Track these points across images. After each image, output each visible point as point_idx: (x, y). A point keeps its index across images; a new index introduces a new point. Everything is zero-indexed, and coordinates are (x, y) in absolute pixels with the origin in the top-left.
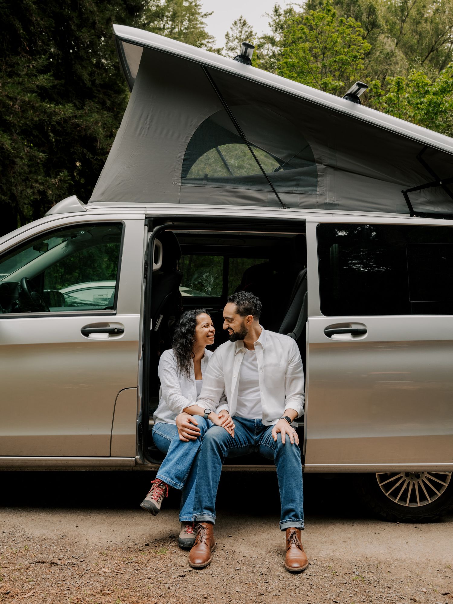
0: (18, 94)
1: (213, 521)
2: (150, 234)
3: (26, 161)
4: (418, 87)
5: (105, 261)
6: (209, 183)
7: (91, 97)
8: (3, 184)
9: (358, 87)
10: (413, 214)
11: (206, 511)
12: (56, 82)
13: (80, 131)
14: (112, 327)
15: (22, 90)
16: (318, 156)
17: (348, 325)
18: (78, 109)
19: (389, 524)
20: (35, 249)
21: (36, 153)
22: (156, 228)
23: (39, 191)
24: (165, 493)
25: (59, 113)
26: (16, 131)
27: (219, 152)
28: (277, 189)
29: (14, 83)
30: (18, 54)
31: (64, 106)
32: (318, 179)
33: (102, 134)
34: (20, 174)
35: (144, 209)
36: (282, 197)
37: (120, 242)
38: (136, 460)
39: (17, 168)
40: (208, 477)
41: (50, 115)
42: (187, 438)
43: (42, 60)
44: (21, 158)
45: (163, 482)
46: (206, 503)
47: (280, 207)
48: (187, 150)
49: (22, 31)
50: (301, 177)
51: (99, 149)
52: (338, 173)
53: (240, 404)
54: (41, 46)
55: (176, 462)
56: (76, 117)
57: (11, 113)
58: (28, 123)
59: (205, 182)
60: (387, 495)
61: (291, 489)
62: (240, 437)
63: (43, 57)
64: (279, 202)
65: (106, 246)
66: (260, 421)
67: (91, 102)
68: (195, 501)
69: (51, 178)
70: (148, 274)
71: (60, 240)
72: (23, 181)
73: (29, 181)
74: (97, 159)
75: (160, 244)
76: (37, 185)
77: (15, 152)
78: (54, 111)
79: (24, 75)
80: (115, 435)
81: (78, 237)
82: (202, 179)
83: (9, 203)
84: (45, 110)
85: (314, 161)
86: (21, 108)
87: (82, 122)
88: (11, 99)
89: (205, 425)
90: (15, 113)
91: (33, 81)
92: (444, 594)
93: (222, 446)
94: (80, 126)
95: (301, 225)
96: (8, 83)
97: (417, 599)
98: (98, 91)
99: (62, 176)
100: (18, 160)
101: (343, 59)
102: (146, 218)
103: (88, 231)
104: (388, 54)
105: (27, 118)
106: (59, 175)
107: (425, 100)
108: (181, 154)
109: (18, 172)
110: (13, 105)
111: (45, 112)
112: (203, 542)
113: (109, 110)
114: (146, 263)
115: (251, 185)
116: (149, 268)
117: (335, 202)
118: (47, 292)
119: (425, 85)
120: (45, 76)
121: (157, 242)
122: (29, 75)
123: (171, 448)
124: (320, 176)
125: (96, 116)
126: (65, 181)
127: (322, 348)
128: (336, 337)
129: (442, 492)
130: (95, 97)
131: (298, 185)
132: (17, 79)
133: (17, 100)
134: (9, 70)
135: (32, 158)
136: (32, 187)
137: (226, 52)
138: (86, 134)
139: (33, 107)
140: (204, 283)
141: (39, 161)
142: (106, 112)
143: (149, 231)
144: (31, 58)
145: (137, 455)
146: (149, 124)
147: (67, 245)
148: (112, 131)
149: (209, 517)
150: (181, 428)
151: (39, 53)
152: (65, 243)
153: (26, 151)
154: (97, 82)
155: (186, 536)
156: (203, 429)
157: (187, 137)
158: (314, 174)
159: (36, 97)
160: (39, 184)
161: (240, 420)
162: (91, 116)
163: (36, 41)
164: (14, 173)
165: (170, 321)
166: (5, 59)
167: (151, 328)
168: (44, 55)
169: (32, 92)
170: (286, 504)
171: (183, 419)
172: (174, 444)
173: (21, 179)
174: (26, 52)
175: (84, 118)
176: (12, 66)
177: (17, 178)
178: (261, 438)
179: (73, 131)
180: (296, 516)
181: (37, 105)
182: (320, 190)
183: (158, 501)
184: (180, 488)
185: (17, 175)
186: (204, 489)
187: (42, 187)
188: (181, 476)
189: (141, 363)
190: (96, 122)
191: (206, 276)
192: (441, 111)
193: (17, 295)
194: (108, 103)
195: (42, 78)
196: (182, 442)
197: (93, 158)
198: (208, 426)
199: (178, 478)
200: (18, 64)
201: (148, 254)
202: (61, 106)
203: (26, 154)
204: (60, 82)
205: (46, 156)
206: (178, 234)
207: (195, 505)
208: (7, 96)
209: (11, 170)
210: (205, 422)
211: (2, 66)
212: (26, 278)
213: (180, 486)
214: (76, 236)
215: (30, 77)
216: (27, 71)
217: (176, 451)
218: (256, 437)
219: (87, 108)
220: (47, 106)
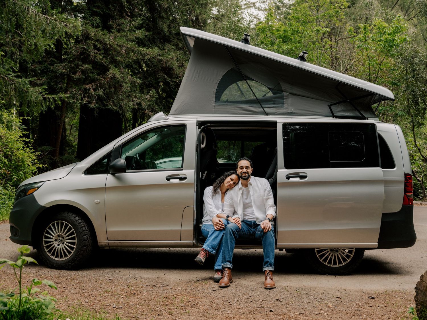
0: (124, 43)
1: (232, 268)
2: (199, 130)
3: (129, 85)
4: (380, 29)
5: (179, 147)
6: (228, 104)
7: (170, 42)
8: (115, 99)
9: (303, 54)
10: (334, 117)
11: (227, 263)
12: (147, 33)
13: (162, 64)
14: (181, 176)
15: (126, 40)
16: (284, 89)
17: (298, 173)
18: (161, 50)
19: (322, 275)
20: (142, 139)
21: (135, 79)
22: (202, 127)
23: (137, 103)
24: (206, 255)
25: (149, 54)
26: (122, 66)
27: (238, 85)
28: (263, 106)
29: (121, 36)
30: (123, 17)
31: (152, 49)
32: (285, 100)
33: (176, 65)
34: (125, 93)
35: (196, 118)
36: (266, 109)
37: (184, 134)
38: (193, 242)
39: (123, 89)
40: (228, 247)
41: (144, 55)
42: (218, 229)
43: (139, 21)
44: (126, 83)
45: (205, 250)
46: (227, 259)
47: (265, 115)
48: (217, 88)
49: (126, 3)
50: (276, 99)
51: (175, 75)
52: (295, 97)
53: (245, 215)
54: (137, 12)
55: (212, 240)
56: (159, 55)
57: (119, 55)
58: (130, 61)
59: (227, 103)
60: (321, 260)
61: (269, 251)
62: (245, 229)
63: (139, 18)
64: (264, 112)
65: (180, 137)
66: (255, 221)
67: (169, 45)
68: (222, 258)
69: (144, 94)
70: (199, 150)
71: (154, 134)
72: (127, 97)
73: (131, 97)
74: (173, 81)
75: (205, 135)
76: (136, 99)
77: (122, 79)
78: (146, 53)
79: (128, 31)
80: (183, 230)
81: (164, 132)
82: (225, 102)
83: (118, 111)
84: (140, 52)
85: (282, 91)
86: (126, 52)
87: (164, 58)
88: (119, 46)
89: (227, 223)
90: (122, 55)
91: (133, 34)
92: (337, 298)
93: (235, 231)
94: (162, 61)
95: (274, 124)
96: (118, 36)
97: (323, 298)
98: (174, 37)
99: (152, 93)
100: (124, 84)
101: (329, 14)
102: (197, 122)
103: (169, 129)
104: (368, 3)
105: (130, 58)
106: (149, 93)
107: (382, 38)
108: (215, 90)
109: (124, 92)
110: (121, 50)
111: (141, 54)
112: (226, 277)
113: (180, 49)
114: (197, 145)
115: (250, 104)
116: (199, 147)
117: (293, 112)
118: (147, 162)
119: (384, 28)
120: (140, 31)
121: (203, 134)
122: (130, 31)
123: (210, 234)
124: (286, 98)
125: (172, 54)
126: (153, 97)
127: (285, 185)
128: (292, 180)
129: (350, 259)
130: (172, 42)
131: (274, 104)
132: (123, 33)
133: (123, 47)
134: (118, 28)
135: (133, 83)
136: (133, 101)
137: (259, 4)
138: (166, 66)
139: (133, 51)
140: (231, 156)
141: (137, 84)
142: (178, 51)
143: (199, 128)
144: (131, 19)
145: (194, 240)
146: (199, 75)
147: (157, 137)
148: (183, 63)
149: (229, 265)
150: (216, 224)
151: (136, 16)
152: (156, 136)
153: (129, 78)
154: (173, 32)
155: (217, 276)
156: (225, 225)
157: (217, 81)
158: (282, 98)
159: (135, 44)
160: (137, 99)
161: (245, 222)
162: (169, 54)
163: (134, 9)
164: (122, 92)
165: (212, 176)
166: (116, 21)
167: (200, 177)
168: (140, 18)
169: (133, 41)
170: (266, 259)
171: (217, 220)
172: (211, 232)
173: (126, 96)
174: (128, 16)
175: (165, 56)
176: (119, 25)
177: (124, 95)
178: (256, 230)
179: (158, 64)
180: (270, 264)
181: (136, 49)
182: (285, 106)
183: (203, 259)
184: (214, 253)
185: (123, 94)
186: (227, 252)
187: (139, 101)
188: (215, 247)
189: (195, 194)
190: (173, 58)
191: (232, 152)
192: (395, 45)
193: (133, 162)
194: (180, 45)
195: (138, 32)
196: (216, 230)
197: (171, 81)
198: (228, 223)
199: (213, 248)
200: (123, 24)
201: (198, 140)
202: (150, 49)
203: (129, 80)
204: (150, 33)
205: (141, 81)
206: (213, 130)
207: (222, 260)
208: (117, 45)
209: (120, 90)
210: (227, 222)
211: (114, 25)
212: (138, 154)
213: (214, 252)
214: (162, 132)
215: (131, 32)
216: (129, 28)
217: (212, 236)
218: (253, 230)
219: (167, 49)
220: (142, 50)
